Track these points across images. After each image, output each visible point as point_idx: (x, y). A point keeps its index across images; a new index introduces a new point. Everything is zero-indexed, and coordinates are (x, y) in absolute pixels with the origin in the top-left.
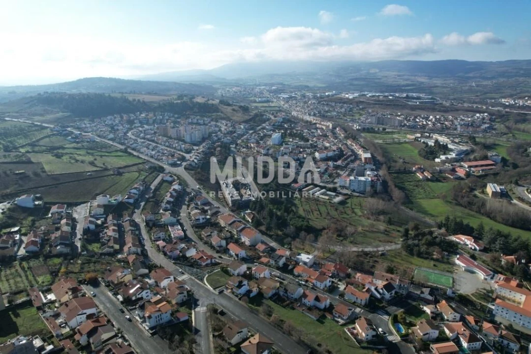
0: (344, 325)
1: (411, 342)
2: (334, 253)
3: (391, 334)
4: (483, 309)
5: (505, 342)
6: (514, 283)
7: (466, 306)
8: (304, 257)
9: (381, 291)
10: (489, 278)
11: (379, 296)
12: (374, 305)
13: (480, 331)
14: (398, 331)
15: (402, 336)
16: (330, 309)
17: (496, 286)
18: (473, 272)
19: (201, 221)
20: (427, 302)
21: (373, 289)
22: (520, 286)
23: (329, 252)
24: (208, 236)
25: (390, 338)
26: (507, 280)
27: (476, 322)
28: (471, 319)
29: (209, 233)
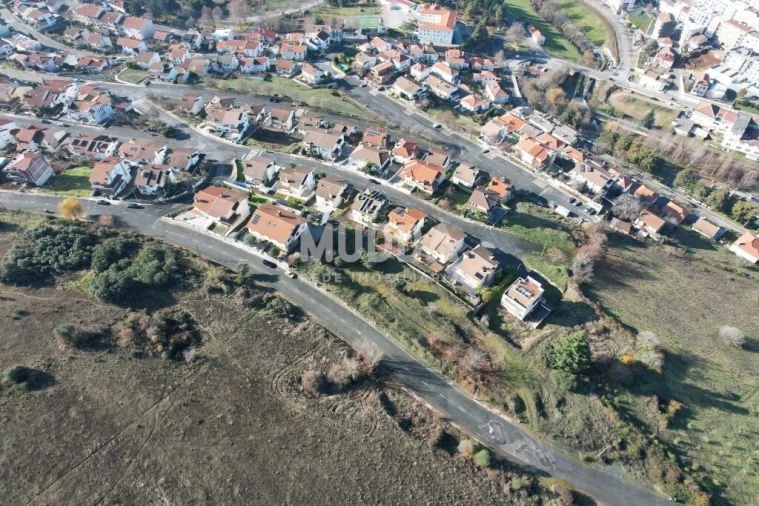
0: (292, 77)
1: (354, 73)
2: (252, 24)
3: (336, 73)
4: (410, 37)
5: (428, 55)
6: (433, 7)
7: (396, 38)
8: (220, 33)
9: (316, 41)
10: (412, 9)
11: (315, 47)
12: (313, 57)
13: (409, 53)
14: (342, 68)
15: (346, 72)
16: (273, 68)
17: (419, 14)
18: (397, 9)
19: (50, 23)
20: (361, 42)
21: (308, 42)
22: (437, 8)
23: (246, 24)
24: (78, 38)
25: (336, 77)
26: (427, 7)
27: (405, 47)
28: (401, 46)
29: (77, 35)
